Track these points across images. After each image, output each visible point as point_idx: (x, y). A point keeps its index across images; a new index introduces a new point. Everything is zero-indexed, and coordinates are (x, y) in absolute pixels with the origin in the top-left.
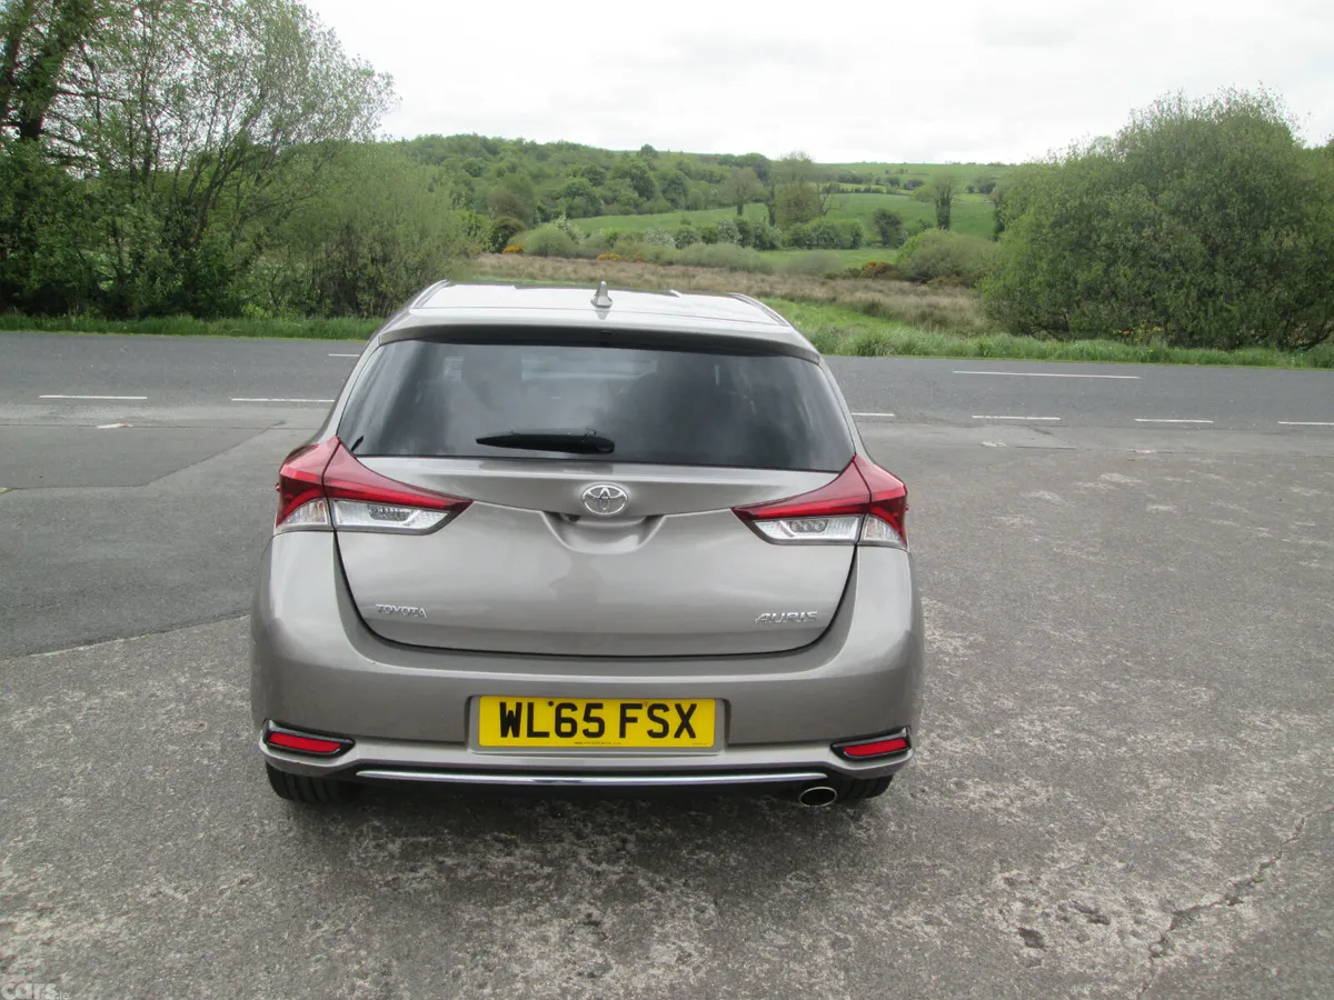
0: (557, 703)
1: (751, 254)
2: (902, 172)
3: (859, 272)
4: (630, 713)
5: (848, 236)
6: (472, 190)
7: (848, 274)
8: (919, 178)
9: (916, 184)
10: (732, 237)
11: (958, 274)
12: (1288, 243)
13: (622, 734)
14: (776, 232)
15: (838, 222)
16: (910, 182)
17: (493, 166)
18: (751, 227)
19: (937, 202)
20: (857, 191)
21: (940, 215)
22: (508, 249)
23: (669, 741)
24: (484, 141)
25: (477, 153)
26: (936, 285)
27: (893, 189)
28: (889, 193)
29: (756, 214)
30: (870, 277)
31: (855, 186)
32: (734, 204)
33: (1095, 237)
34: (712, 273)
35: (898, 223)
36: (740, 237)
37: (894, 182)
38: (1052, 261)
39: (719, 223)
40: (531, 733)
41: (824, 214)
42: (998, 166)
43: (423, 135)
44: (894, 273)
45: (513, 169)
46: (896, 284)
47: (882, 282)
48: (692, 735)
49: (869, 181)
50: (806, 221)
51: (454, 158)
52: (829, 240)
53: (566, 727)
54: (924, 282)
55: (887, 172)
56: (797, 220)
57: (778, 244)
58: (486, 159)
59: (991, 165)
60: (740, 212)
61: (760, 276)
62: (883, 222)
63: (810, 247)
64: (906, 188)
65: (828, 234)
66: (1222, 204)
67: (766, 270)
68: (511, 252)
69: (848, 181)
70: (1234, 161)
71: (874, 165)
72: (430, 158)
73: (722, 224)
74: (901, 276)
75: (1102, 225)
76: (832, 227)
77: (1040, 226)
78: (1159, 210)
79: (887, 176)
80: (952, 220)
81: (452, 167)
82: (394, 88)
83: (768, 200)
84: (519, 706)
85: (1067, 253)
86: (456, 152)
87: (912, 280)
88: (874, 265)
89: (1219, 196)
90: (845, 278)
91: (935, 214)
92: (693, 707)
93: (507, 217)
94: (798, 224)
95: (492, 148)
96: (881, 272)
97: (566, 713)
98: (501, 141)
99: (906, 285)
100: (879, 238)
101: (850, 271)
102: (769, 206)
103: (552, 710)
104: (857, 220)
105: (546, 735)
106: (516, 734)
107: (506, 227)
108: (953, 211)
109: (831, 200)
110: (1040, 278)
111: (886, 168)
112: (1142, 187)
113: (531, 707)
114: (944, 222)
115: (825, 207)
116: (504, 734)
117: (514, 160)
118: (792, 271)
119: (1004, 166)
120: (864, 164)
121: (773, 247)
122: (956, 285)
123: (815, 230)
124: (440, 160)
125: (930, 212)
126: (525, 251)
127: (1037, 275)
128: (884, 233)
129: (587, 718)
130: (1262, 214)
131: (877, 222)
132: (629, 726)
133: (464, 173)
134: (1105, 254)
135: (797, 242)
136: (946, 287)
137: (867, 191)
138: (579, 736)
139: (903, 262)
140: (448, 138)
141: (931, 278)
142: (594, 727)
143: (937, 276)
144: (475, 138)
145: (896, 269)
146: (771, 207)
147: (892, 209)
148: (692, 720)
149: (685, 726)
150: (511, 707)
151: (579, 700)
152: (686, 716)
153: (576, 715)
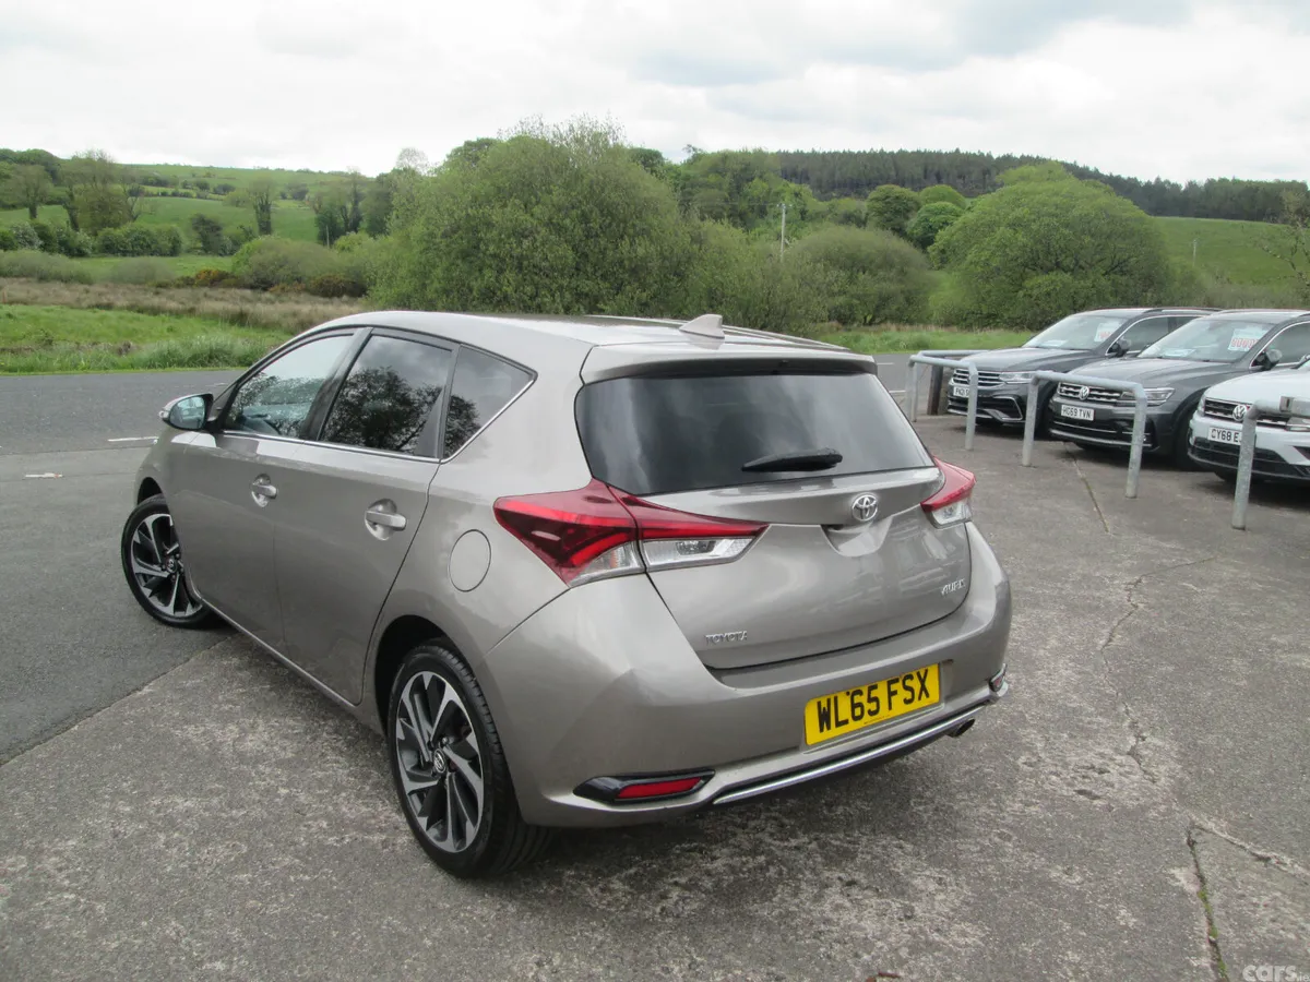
0: (851, 692)
1: (62, 263)
2: (209, 175)
3: (192, 280)
4: (893, 688)
5: (166, 242)
7: (182, 282)
8: (230, 183)
9: (226, 189)
10: (31, 243)
11: (299, 280)
12: (641, 251)
13: (890, 708)
14: (82, 236)
15: (153, 228)
16: (219, 186)
18: (53, 231)
19: (255, 207)
20: (164, 194)
21: (260, 222)
23: (916, 705)
26: (279, 291)
27: (202, 193)
28: (199, 197)
29: (53, 217)
30: (206, 285)
31: (161, 189)
32: (26, 206)
33: (482, 247)
34: (20, 283)
35: (218, 229)
36: (41, 242)
37: (204, 187)
38: (447, 269)
39: (12, 227)
40: (838, 724)
41: (135, 219)
42: (307, 172)
44: (232, 281)
46: (239, 292)
47: (221, 290)
48: (928, 695)
49: (174, 184)
50: (116, 225)
52: (143, 245)
53: (858, 712)
54: (265, 290)
55: (194, 176)
56: (105, 224)
57: (88, 251)
59: (299, 171)
60: (33, 214)
61: (82, 287)
62: (201, 228)
63: (124, 253)
64: (216, 192)
65: (144, 240)
66: (585, 218)
67: (83, 279)
69: (151, 184)
70: (592, 181)
71: (177, 167)
73: (17, 229)
74: (240, 284)
75: (489, 236)
76: (148, 233)
77: (432, 235)
78: (535, 222)
79: (194, 180)
80: (272, 226)
83: (67, 202)
84: (829, 701)
85: (459, 262)
87: (252, 287)
88: (209, 272)
89: (582, 211)
90: (178, 286)
91: (255, 220)
92: (926, 673)
94: (107, 229)
96: (216, 280)
97: (857, 699)
99: (248, 292)
100: (200, 245)
101: (183, 279)
102: (67, 208)
103: (849, 698)
104: (174, 225)
105: (846, 722)
106: (829, 728)
108: (273, 217)
109: (137, 204)
110: (436, 285)
111: (193, 171)
112: (517, 201)
113: (836, 699)
114: (266, 228)
115: (135, 210)
116: (822, 729)
118: (117, 280)
119: (313, 173)
120: (166, 165)
121: (81, 254)
122: (299, 292)
123: (127, 236)
125: (249, 218)
127: (432, 282)
128: (204, 239)
129: (870, 700)
130: (618, 226)
131: (196, 228)
132: (893, 698)
134: (494, 263)
135: (109, 248)
136: (289, 295)
137: (174, 195)
138: (867, 717)
139: (238, 269)
141: (271, 285)
142: (873, 706)
143: (278, 283)
145: (233, 277)
146: (71, 210)
147: (209, 214)
148: (927, 684)
149: (923, 689)
150: (824, 705)
151: (863, 685)
152: (922, 681)
153: (862, 699)
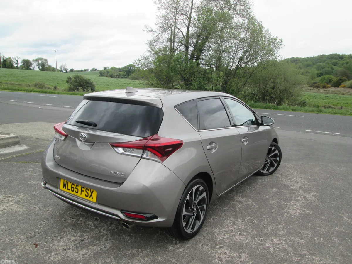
0: (72, 183)
4: (83, 189)
6: (333, 69)
13: (81, 194)
17: (341, 62)
22: (341, 86)
23: (88, 198)
24: (339, 55)
25: (336, 59)
40: (67, 189)
43: (320, 55)
45: (347, 63)
48: (92, 198)
51: (329, 60)
53: (73, 189)
58: (339, 60)
68: (342, 87)
72: (321, 61)
81: (328, 63)
82: (283, 43)
84: (66, 182)
86: (329, 59)
92: (93, 191)
93: (342, 77)
95: (341, 57)
97: (73, 186)
98: (345, 55)
105: (69, 190)
106: (65, 188)
107: (341, 80)
113: (68, 182)
116: (64, 188)
117: (348, 60)
124: (324, 62)
126: (346, 86)
132: (82, 192)
133: (331, 65)
138: (74, 192)
140: (328, 55)
144: (336, 55)
148: (93, 194)
149: (91, 195)
150: (65, 182)
151: (75, 183)
152: (92, 193)
153: (75, 187)
